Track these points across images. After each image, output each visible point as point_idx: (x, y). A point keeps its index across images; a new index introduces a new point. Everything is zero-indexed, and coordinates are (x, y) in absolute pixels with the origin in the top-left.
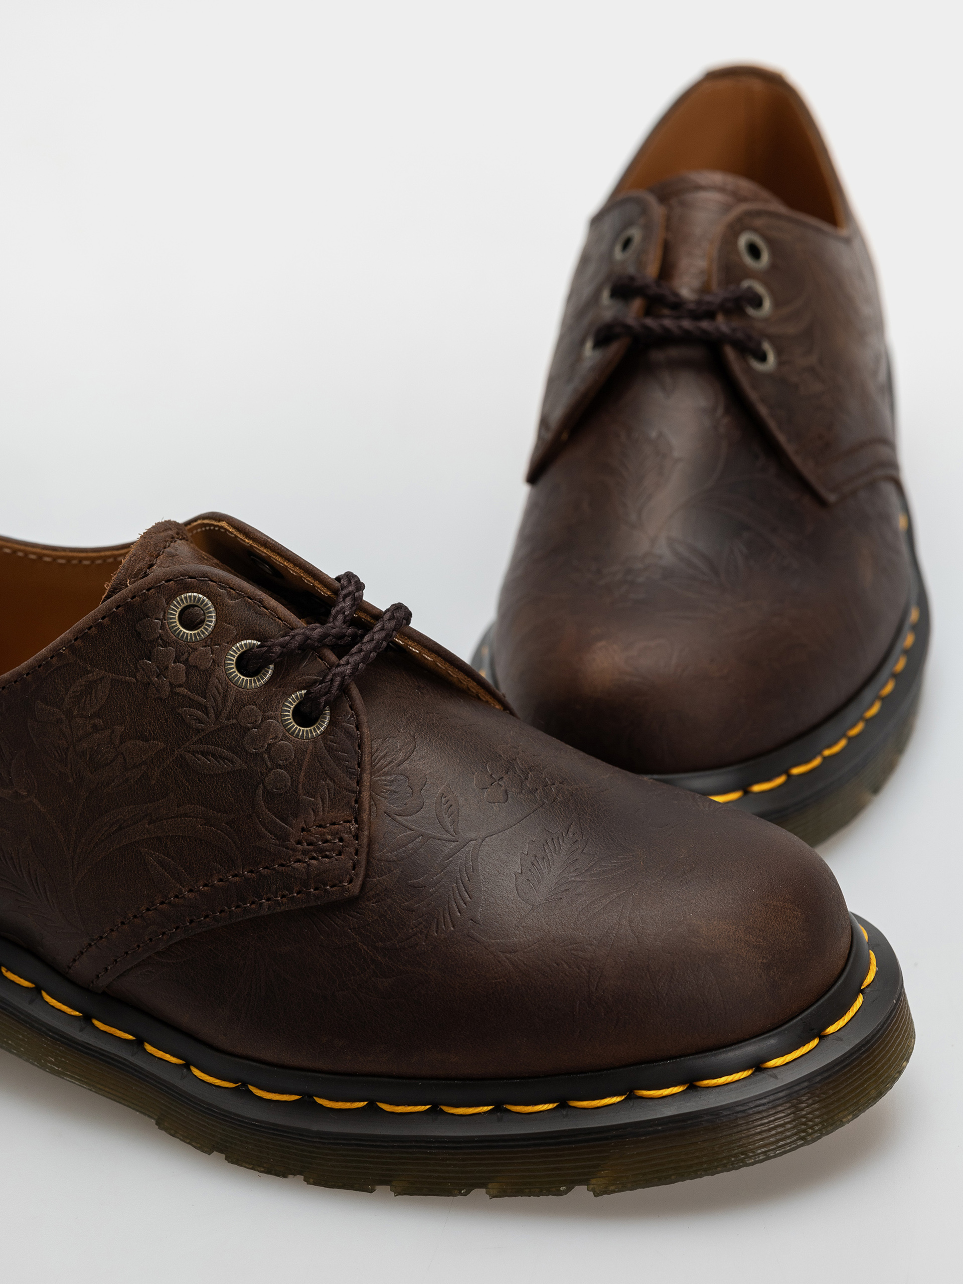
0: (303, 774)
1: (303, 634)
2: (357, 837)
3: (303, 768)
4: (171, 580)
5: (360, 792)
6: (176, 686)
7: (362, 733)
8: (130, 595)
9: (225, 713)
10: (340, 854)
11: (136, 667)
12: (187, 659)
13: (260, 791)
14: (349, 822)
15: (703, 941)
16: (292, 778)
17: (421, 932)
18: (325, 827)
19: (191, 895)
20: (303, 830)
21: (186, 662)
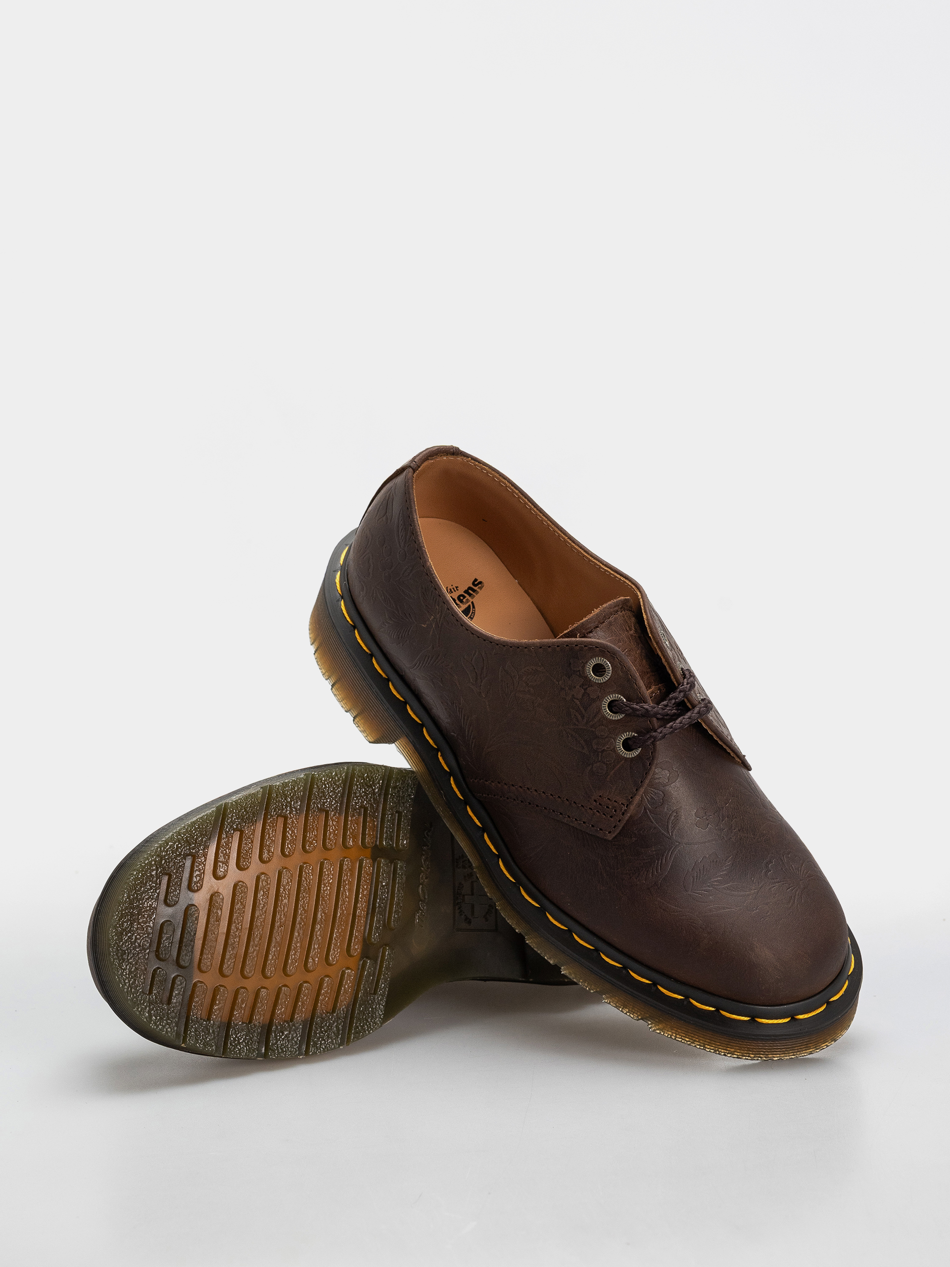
0: (613, 772)
1: (647, 709)
2: (623, 814)
3: (615, 769)
4: (598, 648)
5: (635, 795)
6: (575, 698)
7: (650, 768)
8: (575, 644)
9: (591, 723)
10: (611, 817)
11: (561, 678)
12: (587, 688)
13: (589, 768)
14: (624, 805)
15: (754, 954)
16: (607, 771)
17: (630, 875)
18: (611, 801)
19: (535, 793)
20: (600, 796)
21: (585, 690)
